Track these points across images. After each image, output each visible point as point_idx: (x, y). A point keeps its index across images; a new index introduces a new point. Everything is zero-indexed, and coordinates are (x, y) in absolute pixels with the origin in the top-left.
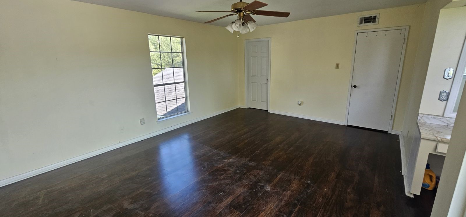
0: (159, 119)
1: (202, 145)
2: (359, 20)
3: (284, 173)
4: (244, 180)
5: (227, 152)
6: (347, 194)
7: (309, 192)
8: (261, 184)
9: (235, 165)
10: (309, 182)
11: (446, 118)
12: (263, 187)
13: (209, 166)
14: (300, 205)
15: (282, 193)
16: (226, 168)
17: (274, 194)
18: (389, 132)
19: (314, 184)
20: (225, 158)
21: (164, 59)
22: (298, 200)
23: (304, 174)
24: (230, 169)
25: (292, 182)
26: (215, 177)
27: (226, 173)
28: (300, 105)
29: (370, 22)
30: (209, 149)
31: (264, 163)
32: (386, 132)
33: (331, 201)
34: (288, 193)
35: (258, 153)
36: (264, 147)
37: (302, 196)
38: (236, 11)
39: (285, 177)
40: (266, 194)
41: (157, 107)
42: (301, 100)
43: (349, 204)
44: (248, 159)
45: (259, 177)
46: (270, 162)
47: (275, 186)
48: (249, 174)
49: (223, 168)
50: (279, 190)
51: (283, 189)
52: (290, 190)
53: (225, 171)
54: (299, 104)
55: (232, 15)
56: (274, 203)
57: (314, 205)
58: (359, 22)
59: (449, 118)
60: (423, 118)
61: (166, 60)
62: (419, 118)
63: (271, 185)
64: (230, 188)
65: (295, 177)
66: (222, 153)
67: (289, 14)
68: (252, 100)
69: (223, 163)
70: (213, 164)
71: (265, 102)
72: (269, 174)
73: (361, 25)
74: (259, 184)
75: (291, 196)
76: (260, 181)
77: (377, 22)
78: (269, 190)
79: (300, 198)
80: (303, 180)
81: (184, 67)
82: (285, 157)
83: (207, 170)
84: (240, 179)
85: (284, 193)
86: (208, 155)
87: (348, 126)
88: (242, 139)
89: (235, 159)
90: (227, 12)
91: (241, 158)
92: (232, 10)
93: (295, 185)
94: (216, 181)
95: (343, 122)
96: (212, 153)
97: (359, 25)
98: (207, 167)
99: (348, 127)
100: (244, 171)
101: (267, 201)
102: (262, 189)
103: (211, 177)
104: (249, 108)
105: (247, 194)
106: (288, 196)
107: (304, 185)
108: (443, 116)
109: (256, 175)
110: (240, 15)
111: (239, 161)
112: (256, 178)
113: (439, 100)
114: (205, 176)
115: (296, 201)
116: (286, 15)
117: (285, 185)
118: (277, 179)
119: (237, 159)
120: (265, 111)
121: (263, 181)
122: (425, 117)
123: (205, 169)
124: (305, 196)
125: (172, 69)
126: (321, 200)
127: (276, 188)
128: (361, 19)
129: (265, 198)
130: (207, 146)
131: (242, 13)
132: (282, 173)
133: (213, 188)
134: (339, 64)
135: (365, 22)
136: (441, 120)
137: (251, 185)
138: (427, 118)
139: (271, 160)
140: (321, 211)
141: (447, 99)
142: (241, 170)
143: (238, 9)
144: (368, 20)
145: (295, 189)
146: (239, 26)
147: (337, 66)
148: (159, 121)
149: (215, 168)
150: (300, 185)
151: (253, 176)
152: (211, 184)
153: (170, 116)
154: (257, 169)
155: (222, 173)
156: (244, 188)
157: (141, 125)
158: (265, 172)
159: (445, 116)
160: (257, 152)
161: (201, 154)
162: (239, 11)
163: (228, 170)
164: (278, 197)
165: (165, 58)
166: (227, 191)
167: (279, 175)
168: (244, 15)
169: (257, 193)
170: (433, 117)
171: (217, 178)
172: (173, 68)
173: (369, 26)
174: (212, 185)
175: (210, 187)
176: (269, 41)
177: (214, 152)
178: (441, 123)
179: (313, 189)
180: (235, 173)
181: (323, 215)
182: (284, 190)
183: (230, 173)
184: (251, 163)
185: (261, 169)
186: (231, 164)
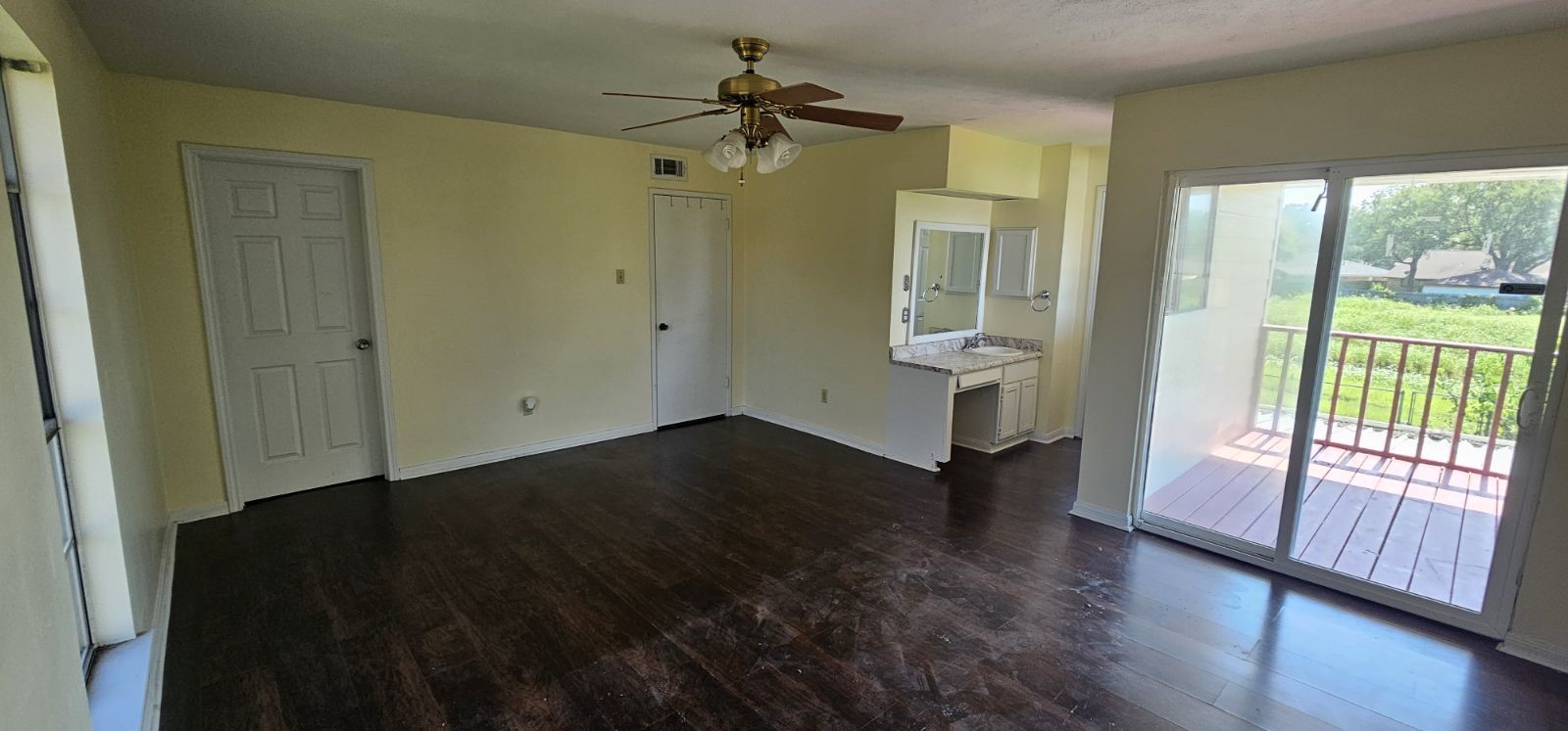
2: (654, 166)
12: (914, 577)
18: (727, 415)
19: (905, 523)
28: (529, 412)
29: (673, 173)
32: (722, 417)
38: (734, 101)
42: (530, 394)
45: (873, 575)
47: (910, 561)
54: (531, 407)
58: (654, 171)
60: (896, 352)
68: (263, 458)
71: (356, 443)
73: (658, 178)
85: (935, 556)
87: (661, 429)
97: (654, 176)
99: (662, 434)
104: (252, 504)
107: (908, 532)
108: (907, 344)
113: (902, 321)
128: (657, 164)
135: (665, 173)
136: (909, 350)
138: (899, 351)
141: (908, 320)
144: (669, 167)
145: (920, 543)
147: (621, 277)
159: (909, 344)
173: (669, 181)
183: (845, 617)
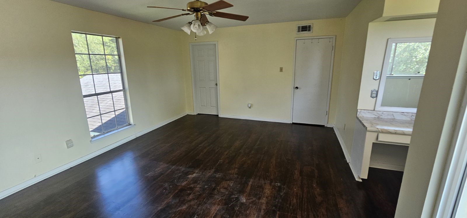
0: (92, 138)
1: (156, 162)
2: (297, 28)
3: (253, 180)
4: (215, 196)
5: (188, 166)
6: (314, 189)
7: (283, 195)
8: (235, 197)
9: (200, 180)
10: (279, 184)
11: (376, 112)
12: (237, 199)
13: (171, 187)
14: (278, 211)
15: (259, 202)
16: (192, 186)
17: (251, 205)
18: (325, 126)
19: (284, 186)
20: (187, 174)
21: (83, 63)
22: (276, 206)
23: (272, 177)
24: (197, 186)
25: (264, 187)
26: (182, 199)
27: (193, 191)
28: (250, 108)
29: (306, 30)
30: (166, 165)
31: (230, 172)
32: (323, 126)
33: (304, 200)
34: (264, 200)
35: (221, 163)
36: (227, 154)
37: (277, 200)
38: (193, 10)
39: (256, 184)
40: (243, 207)
41: (89, 123)
42: (251, 103)
43: (319, 199)
44: (213, 170)
45: (230, 189)
46: (236, 170)
47: (249, 195)
48: (219, 188)
49: (188, 186)
50: (254, 199)
51: (258, 197)
52: (265, 197)
53: (191, 189)
54: (249, 106)
55: (188, 14)
56: (254, 215)
57: (291, 207)
58: (297, 30)
59: (378, 111)
60: (361, 113)
61: (87, 64)
62: (358, 113)
63: (245, 195)
64: (203, 208)
65: (265, 182)
66: (183, 169)
67: (247, 17)
68: (200, 106)
69: (186, 181)
70: (176, 183)
71: (215, 107)
72: (239, 184)
73: (299, 33)
74: (233, 196)
75: (267, 203)
76: (232, 194)
77: (311, 31)
78: (245, 201)
79: (276, 203)
80: (273, 184)
81: (122, 73)
82: (249, 162)
83: (169, 193)
84: (211, 195)
85: (260, 201)
86: (166, 174)
87: (293, 123)
88: (200, 148)
89: (199, 174)
90: (183, 10)
91: (205, 171)
92: (189, 8)
93: (268, 191)
94: (185, 204)
95: (288, 120)
96: (170, 170)
97: (297, 32)
98: (168, 188)
99: (293, 125)
100: (213, 185)
101: (247, 214)
102: (237, 201)
103: (177, 200)
104: (198, 114)
105: (224, 211)
106: (265, 203)
107: (276, 189)
108: (374, 110)
109: (226, 187)
110: (197, 15)
111: (204, 175)
112: (227, 191)
113: (371, 97)
114: (170, 201)
115: (274, 208)
116: (244, 18)
117: (258, 193)
118: (249, 187)
119: (201, 173)
120: (215, 116)
121: (236, 192)
122: (362, 112)
123: (167, 192)
124: (280, 200)
125: (107, 75)
126: (295, 201)
127: (251, 198)
128: (299, 27)
129: (243, 212)
130: (162, 163)
131: (199, 13)
132: (251, 180)
133: (183, 214)
134: (282, 68)
135: (302, 31)
136: (374, 113)
137: (225, 200)
138: (364, 112)
139: (237, 168)
140: (299, 212)
141: (377, 96)
142: (210, 184)
143: (196, 8)
145: (269, 194)
146: (197, 27)
147: (281, 70)
148: (93, 139)
149: (179, 188)
150: (272, 189)
151: (224, 189)
152: (179, 209)
153: (107, 133)
154: (226, 180)
155: (188, 192)
156: (219, 205)
157: (68, 148)
158: (234, 183)
159: (376, 110)
160: (220, 161)
161: (158, 174)
162: (196, 10)
163: (194, 187)
164: (255, 207)
165: (84, 61)
166: (200, 213)
167: (249, 182)
168: (201, 15)
169: (234, 208)
170: (368, 111)
171: (184, 200)
172: (108, 73)
173: (305, 34)
174: (181, 210)
175: (179, 212)
176: (215, 44)
177: (172, 168)
178: (373, 116)
179: (285, 191)
180: (204, 189)
181: (302, 216)
182: (259, 199)
183: (198, 191)
184: (218, 174)
185: (230, 180)
186: (196, 179)
